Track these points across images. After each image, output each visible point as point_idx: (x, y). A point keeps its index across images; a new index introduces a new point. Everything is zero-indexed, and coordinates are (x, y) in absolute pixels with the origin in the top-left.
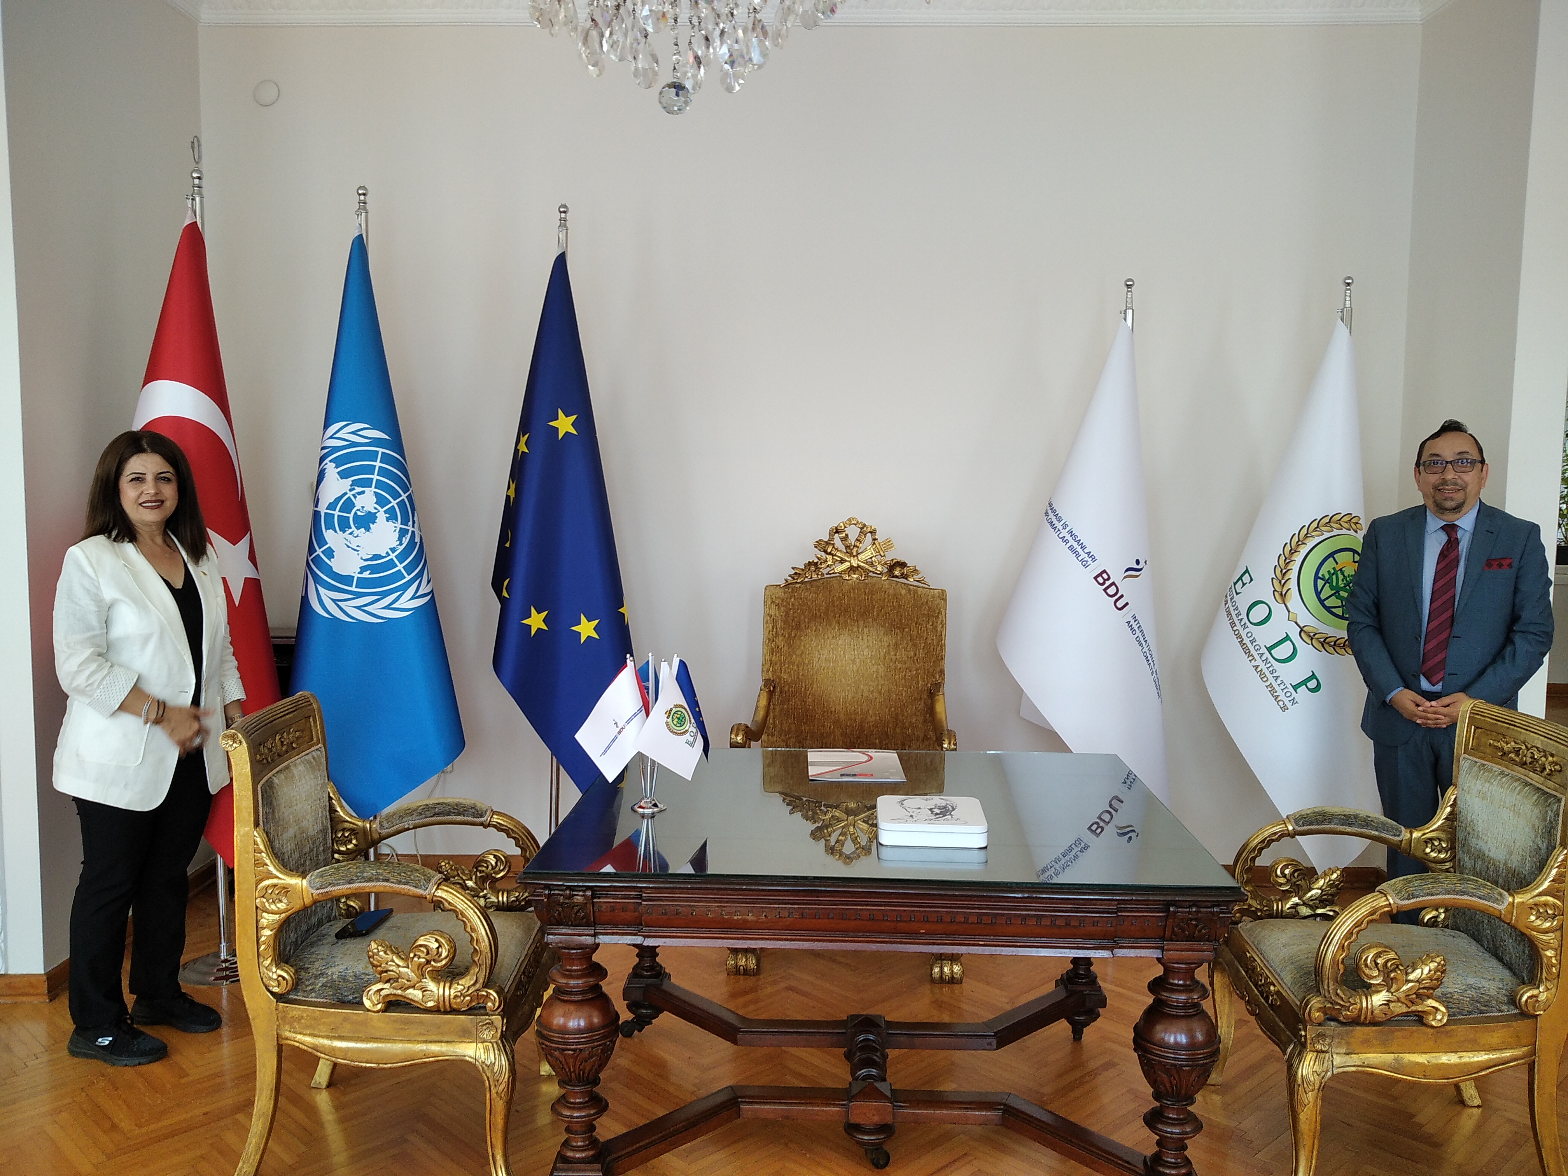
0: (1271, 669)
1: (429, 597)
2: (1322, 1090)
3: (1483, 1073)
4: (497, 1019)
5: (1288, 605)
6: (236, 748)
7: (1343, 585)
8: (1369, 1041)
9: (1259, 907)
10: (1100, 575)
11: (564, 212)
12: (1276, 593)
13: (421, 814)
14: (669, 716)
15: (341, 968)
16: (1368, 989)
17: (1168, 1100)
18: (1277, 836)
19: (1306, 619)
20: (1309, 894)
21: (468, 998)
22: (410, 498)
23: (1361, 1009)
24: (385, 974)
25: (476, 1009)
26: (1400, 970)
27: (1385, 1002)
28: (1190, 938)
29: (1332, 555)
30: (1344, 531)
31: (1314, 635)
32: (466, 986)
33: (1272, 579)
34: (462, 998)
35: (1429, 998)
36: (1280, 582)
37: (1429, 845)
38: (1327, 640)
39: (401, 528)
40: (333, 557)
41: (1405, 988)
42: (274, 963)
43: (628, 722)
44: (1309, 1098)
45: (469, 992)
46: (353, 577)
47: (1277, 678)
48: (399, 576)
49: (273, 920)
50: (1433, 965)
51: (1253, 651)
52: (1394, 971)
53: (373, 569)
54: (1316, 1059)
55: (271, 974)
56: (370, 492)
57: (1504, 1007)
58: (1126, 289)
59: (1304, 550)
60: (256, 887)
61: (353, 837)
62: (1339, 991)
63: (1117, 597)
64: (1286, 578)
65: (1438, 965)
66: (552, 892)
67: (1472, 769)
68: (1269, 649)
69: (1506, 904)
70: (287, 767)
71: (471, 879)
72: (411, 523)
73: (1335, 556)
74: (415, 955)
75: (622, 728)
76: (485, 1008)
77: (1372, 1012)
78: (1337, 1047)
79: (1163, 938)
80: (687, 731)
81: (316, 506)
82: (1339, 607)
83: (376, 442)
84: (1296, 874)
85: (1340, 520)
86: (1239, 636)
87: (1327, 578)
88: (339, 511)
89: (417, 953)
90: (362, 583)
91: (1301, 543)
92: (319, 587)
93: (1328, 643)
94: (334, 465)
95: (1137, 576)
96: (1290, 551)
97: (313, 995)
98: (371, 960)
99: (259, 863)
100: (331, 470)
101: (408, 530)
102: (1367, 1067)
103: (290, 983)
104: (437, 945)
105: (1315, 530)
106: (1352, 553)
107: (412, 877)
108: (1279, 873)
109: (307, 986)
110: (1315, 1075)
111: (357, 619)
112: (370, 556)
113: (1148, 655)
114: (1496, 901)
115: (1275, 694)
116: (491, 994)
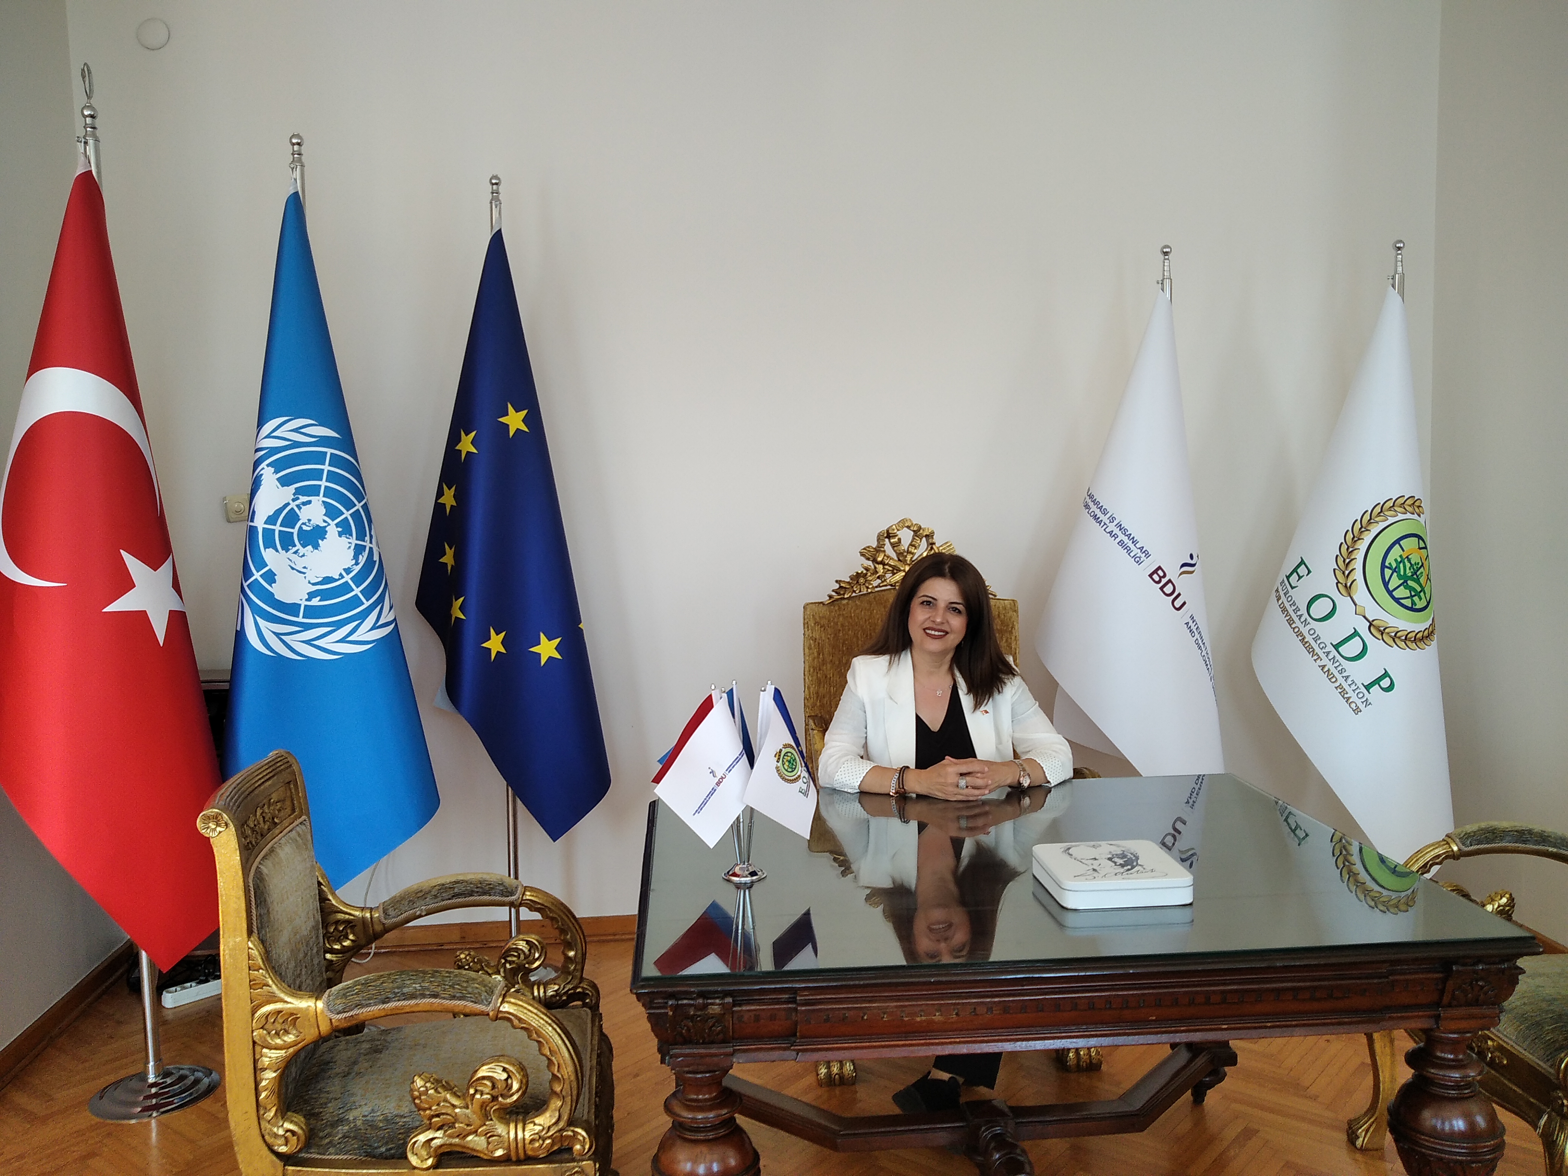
0: (1340, 668)
1: (392, 626)
4: (588, 1165)
5: (1354, 597)
6: (220, 832)
7: (1410, 574)
10: (1155, 572)
12: (1339, 585)
13: (434, 896)
14: (779, 759)
15: (366, 1110)
19: (1374, 612)
21: (548, 1141)
22: (365, 507)
24: (437, 1119)
25: (558, 1155)
28: (1473, 1002)
29: (1397, 542)
30: (1409, 516)
31: (1384, 630)
32: (546, 1126)
34: (541, 1142)
36: (1344, 573)
38: (1398, 634)
39: (356, 545)
40: (275, 582)
42: (279, 1114)
43: (729, 769)
45: (550, 1134)
46: (300, 605)
47: (1347, 677)
48: (355, 602)
49: (277, 1058)
51: (1317, 650)
53: (325, 595)
55: (275, 1129)
56: (317, 501)
59: (1368, 537)
60: (253, 1015)
63: (1174, 595)
66: (680, 1002)
70: (272, 850)
71: (498, 973)
72: (367, 538)
73: (1401, 542)
74: (476, 1091)
75: (722, 778)
76: (571, 1152)
79: (1438, 1004)
80: (799, 776)
81: (252, 521)
82: (1408, 598)
83: (323, 441)
85: (1404, 503)
86: (1299, 634)
87: (1394, 567)
88: (281, 526)
89: (479, 1088)
90: (311, 612)
91: (1364, 529)
92: (258, 618)
93: (1399, 638)
94: (272, 470)
95: (1193, 572)
96: (1353, 538)
97: (332, 1150)
98: (417, 1101)
99: (255, 984)
100: (269, 476)
101: (365, 547)
103: (303, 1138)
104: (505, 1076)
105: (1379, 515)
106: (1417, 539)
107: (470, 990)
109: (322, 1138)
111: (305, 656)
112: (320, 579)
113: (1206, 659)
115: (1346, 696)
116: (580, 1134)
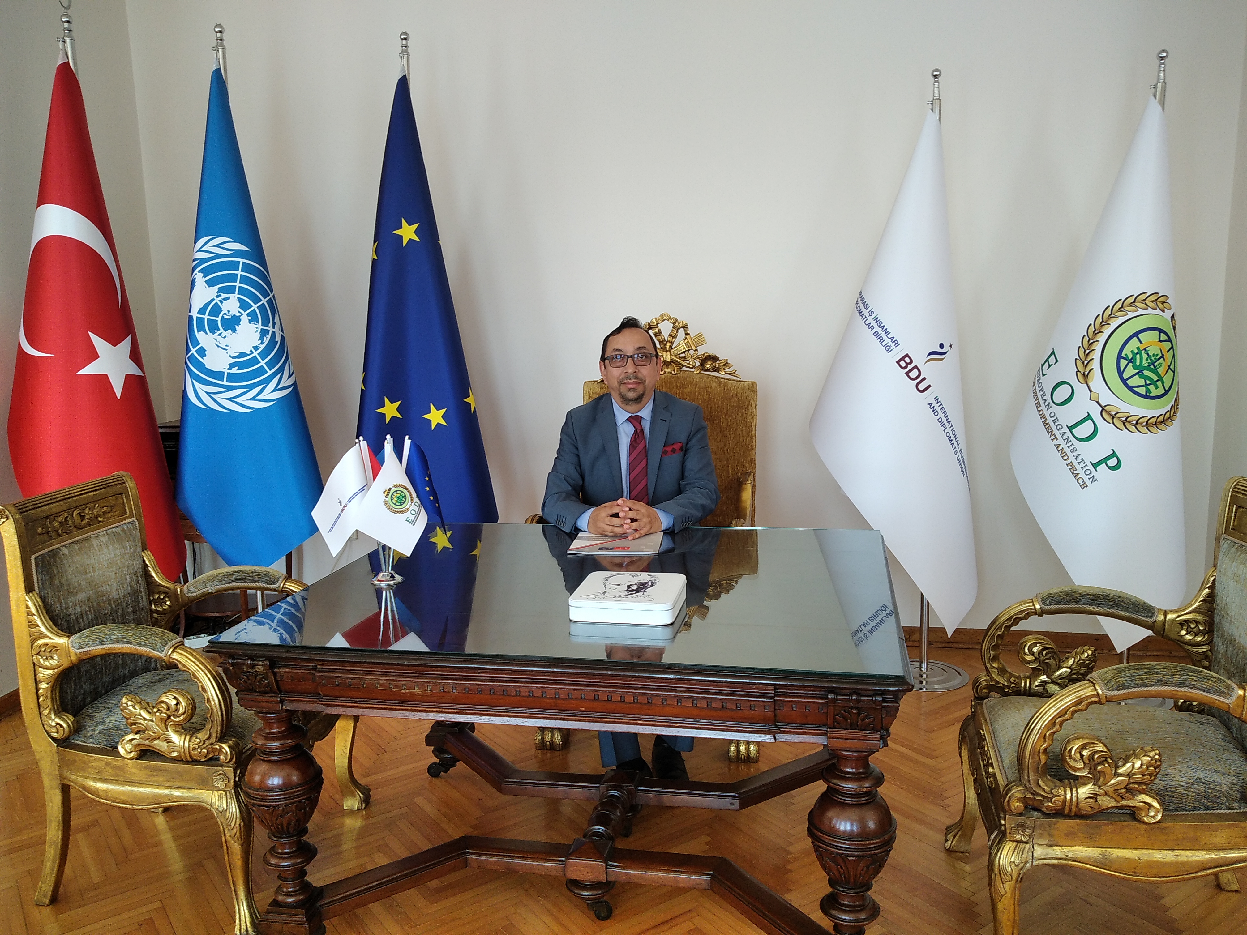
0: (1071, 448)
1: (291, 389)
2: (1020, 881)
3: (1203, 873)
4: (230, 771)
5: (1090, 385)
6: (3, 522)
7: (1147, 365)
8: (1074, 833)
9: (1006, 684)
10: (903, 359)
11: (405, 39)
12: (1078, 373)
13: (221, 580)
14: (388, 495)
16: (1076, 781)
17: (843, 887)
18: (1023, 615)
19: (1106, 398)
20: (1058, 673)
21: (205, 751)
22: (270, 302)
23: (1065, 801)
24: (135, 726)
25: (212, 761)
26: (1108, 763)
27: (1091, 795)
28: (853, 726)
29: (1136, 335)
30: (1150, 311)
31: (1115, 414)
32: (203, 740)
33: (1076, 359)
34: (199, 750)
35: (1141, 793)
36: (1083, 363)
37: (1185, 628)
38: (1129, 419)
39: (261, 329)
40: (205, 356)
41: (1112, 782)
42: (52, 713)
43: (350, 500)
44: (1006, 889)
45: (205, 746)
46: (224, 372)
47: (1077, 456)
48: (261, 371)
49: (48, 675)
50: (1146, 759)
51: (1055, 431)
52: (1101, 763)
53: (240, 365)
54: (1015, 849)
55: (50, 722)
56: (234, 298)
57: (1236, 805)
58: (932, 79)
59: (1107, 331)
60: (32, 645)
61: (167, 599)
62: (1040, 782)
63: (919, 380)
64: (1089, 359)
65: (1151, 760)
66: (236, 661)
67: (1229, 551)
68: (1071, 428)
69: (1234, 698)
72: (271, 324)
73: (1139, 336)
75: (345, 507)
76: (218, 759)
77: (1077, 804)
78: (1039, 838)
79: (826, 725)
80: (409, 508)
81: (190, 312)
82: (1143, 386)
83: (237, 253)
84: (1044, 653)
85: (1145, 299)
86: (1043, 416)
87: (1130, 358)
88: (209, 315)
89: (160, 709)
90: (232, 377)
91: (1104, 323)
92: (194, 382)
93: (1129, 422)
94: (202, 275)
95: (943, 359)
96: (1094, 332)
97: (91, 740)
98: (123, 713)
99: (32, 625)
100: (200, 279)
101: (269, 331)
102: (1071, 860)
103: (67, 730)
104: (175, 702)
105: (1119, 310)
106: (1158, 333)
107: (150, 641)
108: (1026, 650)
109: (87, 732)
110: (1013, 865)
111: (228, 410)
112: (237, 354)
113: (951, 435)
114: (1222, 694)
115: (1075, 472)
116: (223, 748)
